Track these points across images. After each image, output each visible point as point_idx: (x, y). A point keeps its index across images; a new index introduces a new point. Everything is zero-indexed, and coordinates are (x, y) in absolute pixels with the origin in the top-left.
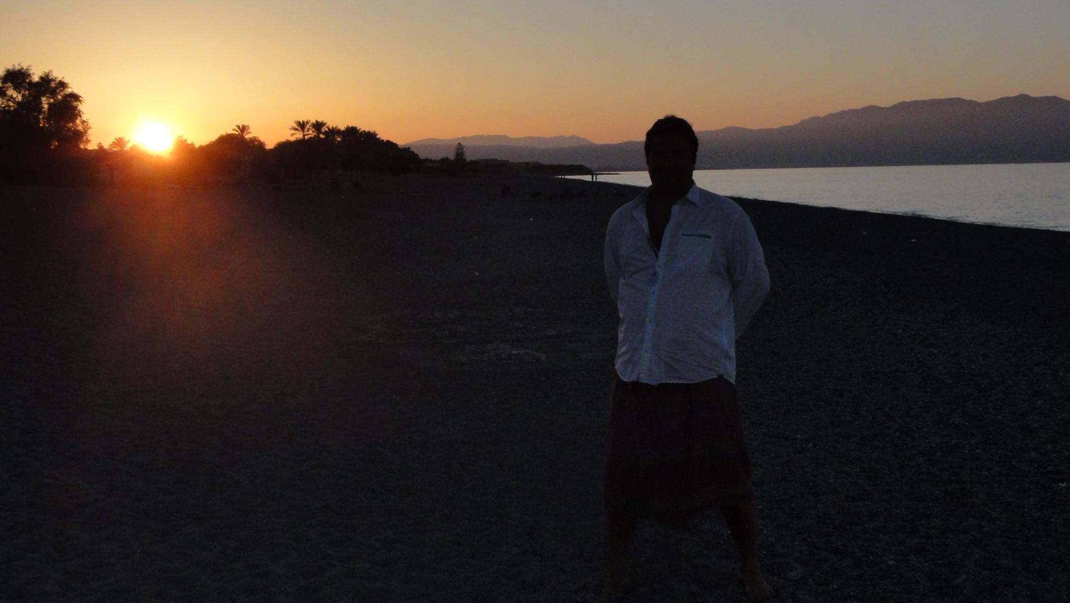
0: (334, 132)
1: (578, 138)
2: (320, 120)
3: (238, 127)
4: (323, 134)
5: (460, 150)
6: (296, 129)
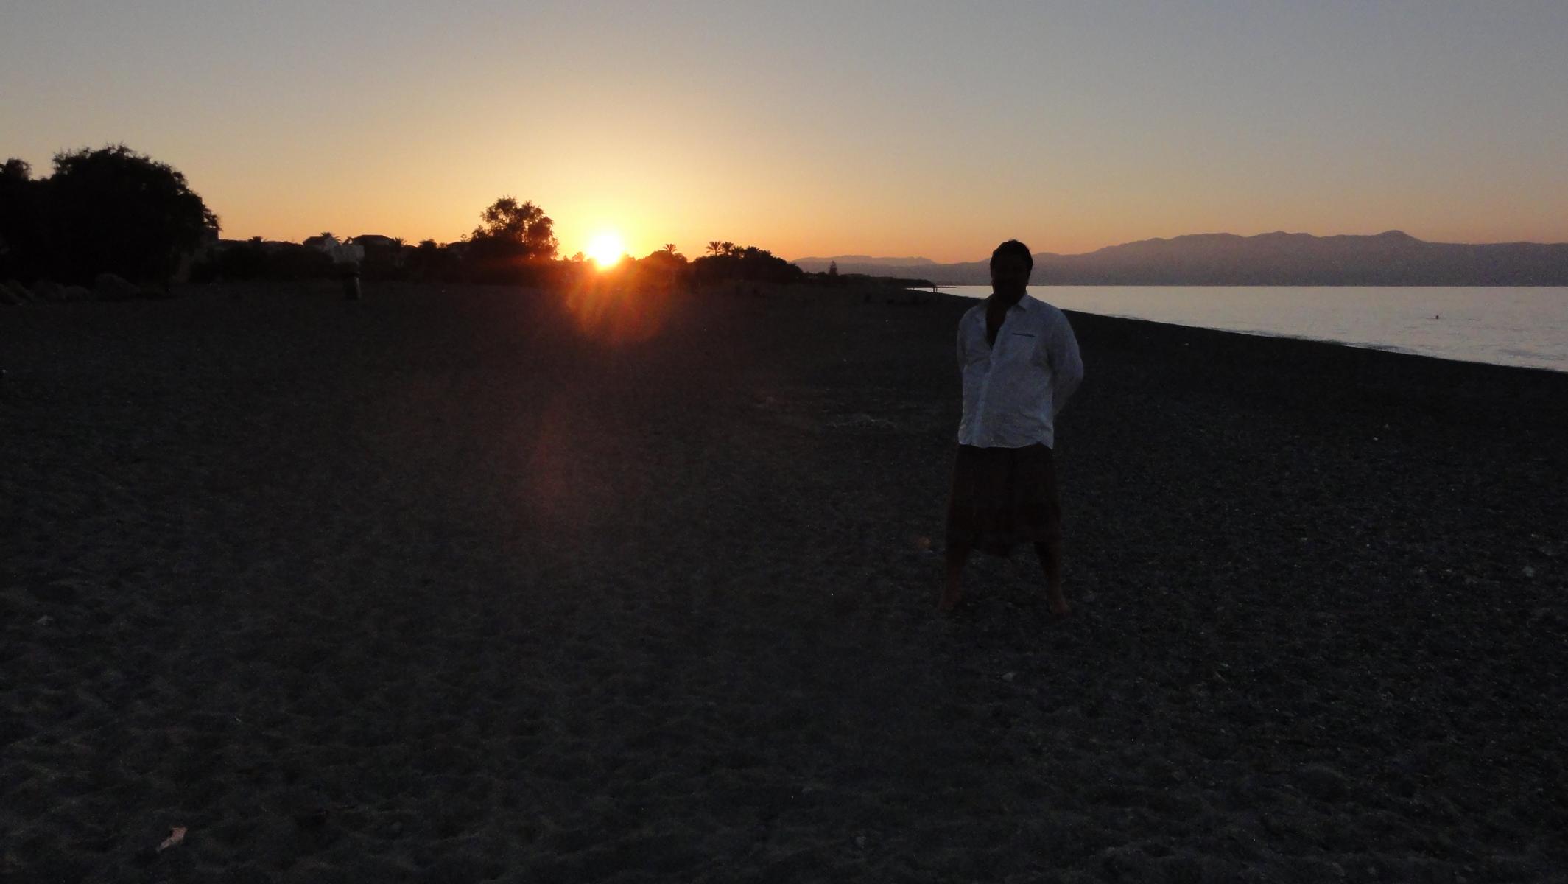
0: (739, 250)
1: (924, 260)
2: (728, 241)
3: (668, 246)
4: (730, 252)
5: (833, 269)
6: (710, 248)
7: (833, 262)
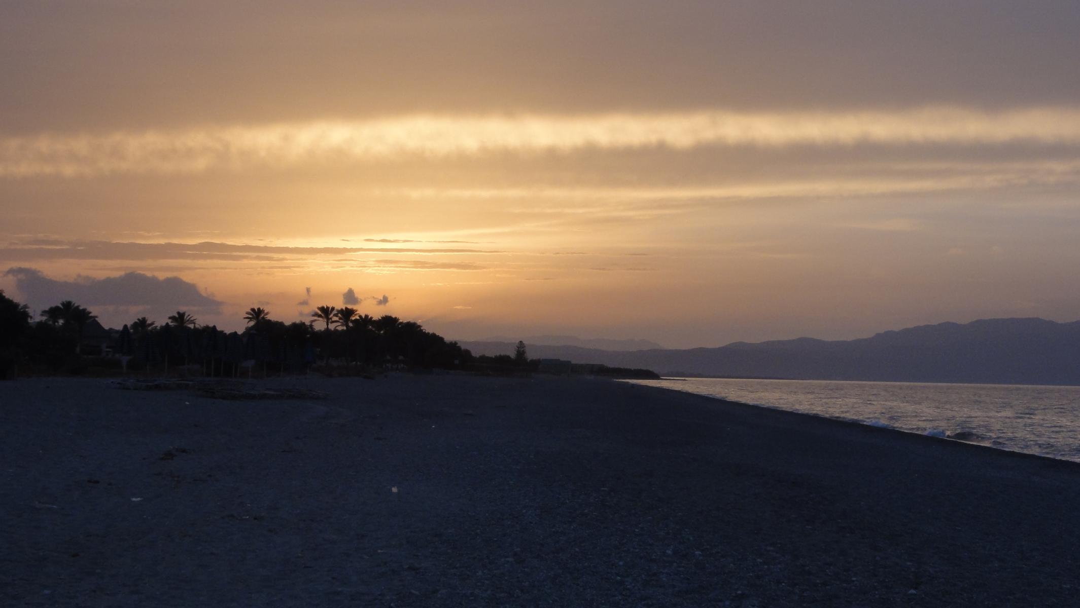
0: (366, 321)
2: (349, 307)
4: (353, 321)
6: (320, 316)
7: (521, 342)
